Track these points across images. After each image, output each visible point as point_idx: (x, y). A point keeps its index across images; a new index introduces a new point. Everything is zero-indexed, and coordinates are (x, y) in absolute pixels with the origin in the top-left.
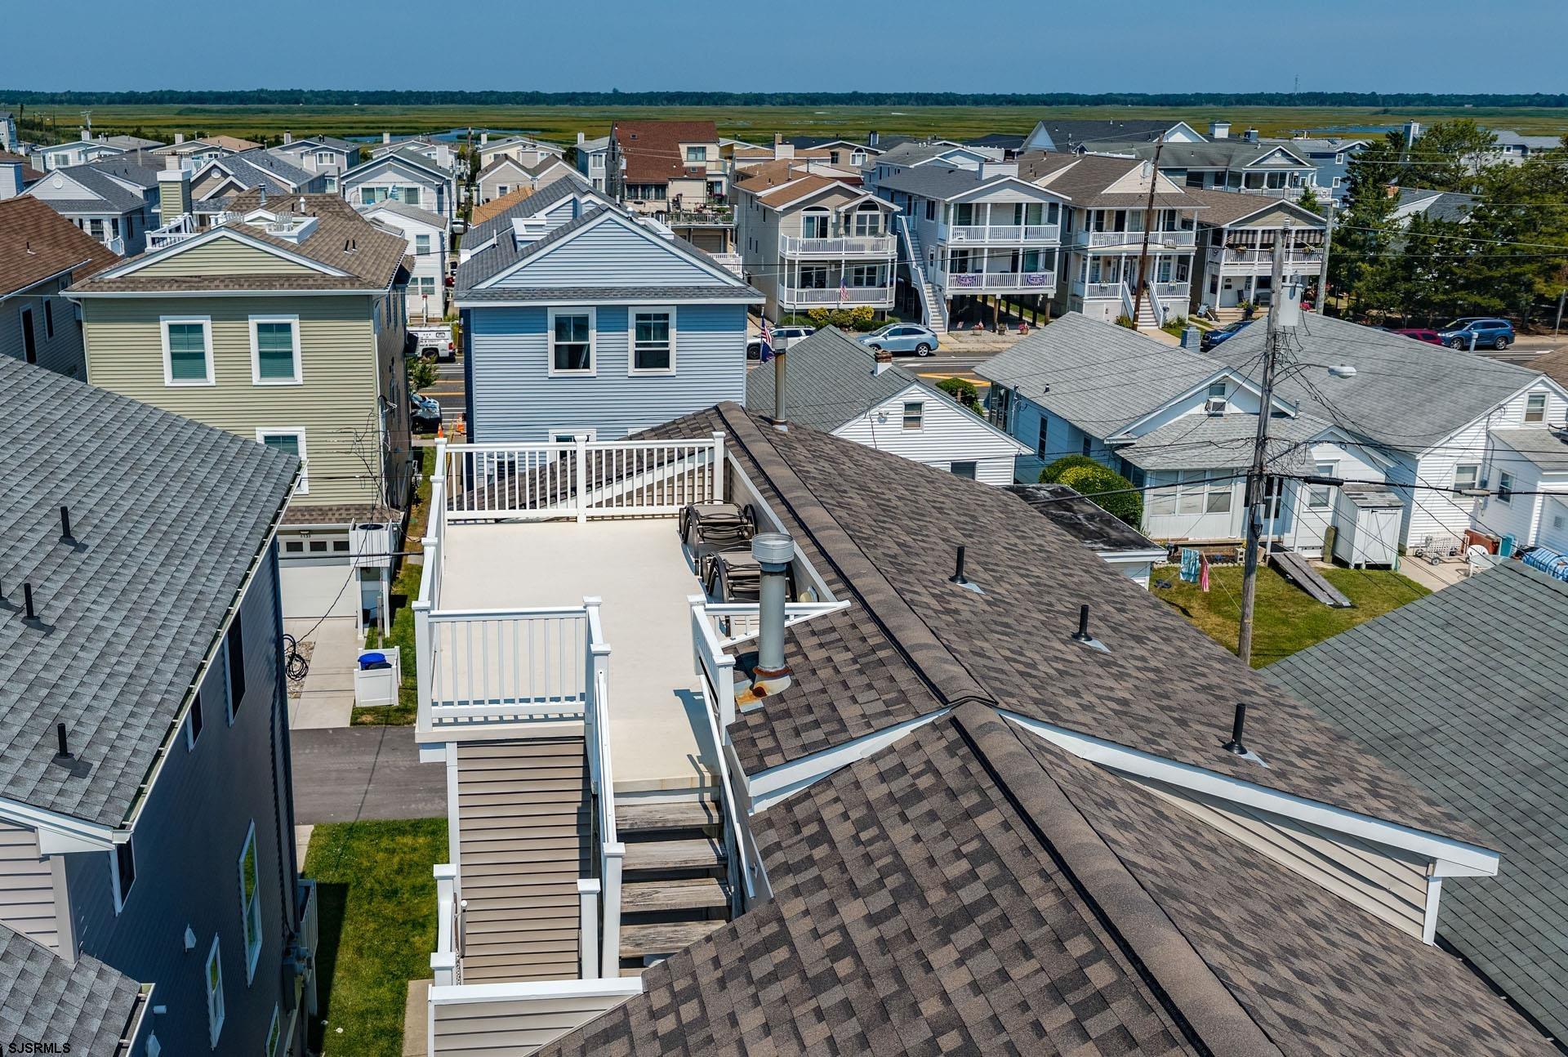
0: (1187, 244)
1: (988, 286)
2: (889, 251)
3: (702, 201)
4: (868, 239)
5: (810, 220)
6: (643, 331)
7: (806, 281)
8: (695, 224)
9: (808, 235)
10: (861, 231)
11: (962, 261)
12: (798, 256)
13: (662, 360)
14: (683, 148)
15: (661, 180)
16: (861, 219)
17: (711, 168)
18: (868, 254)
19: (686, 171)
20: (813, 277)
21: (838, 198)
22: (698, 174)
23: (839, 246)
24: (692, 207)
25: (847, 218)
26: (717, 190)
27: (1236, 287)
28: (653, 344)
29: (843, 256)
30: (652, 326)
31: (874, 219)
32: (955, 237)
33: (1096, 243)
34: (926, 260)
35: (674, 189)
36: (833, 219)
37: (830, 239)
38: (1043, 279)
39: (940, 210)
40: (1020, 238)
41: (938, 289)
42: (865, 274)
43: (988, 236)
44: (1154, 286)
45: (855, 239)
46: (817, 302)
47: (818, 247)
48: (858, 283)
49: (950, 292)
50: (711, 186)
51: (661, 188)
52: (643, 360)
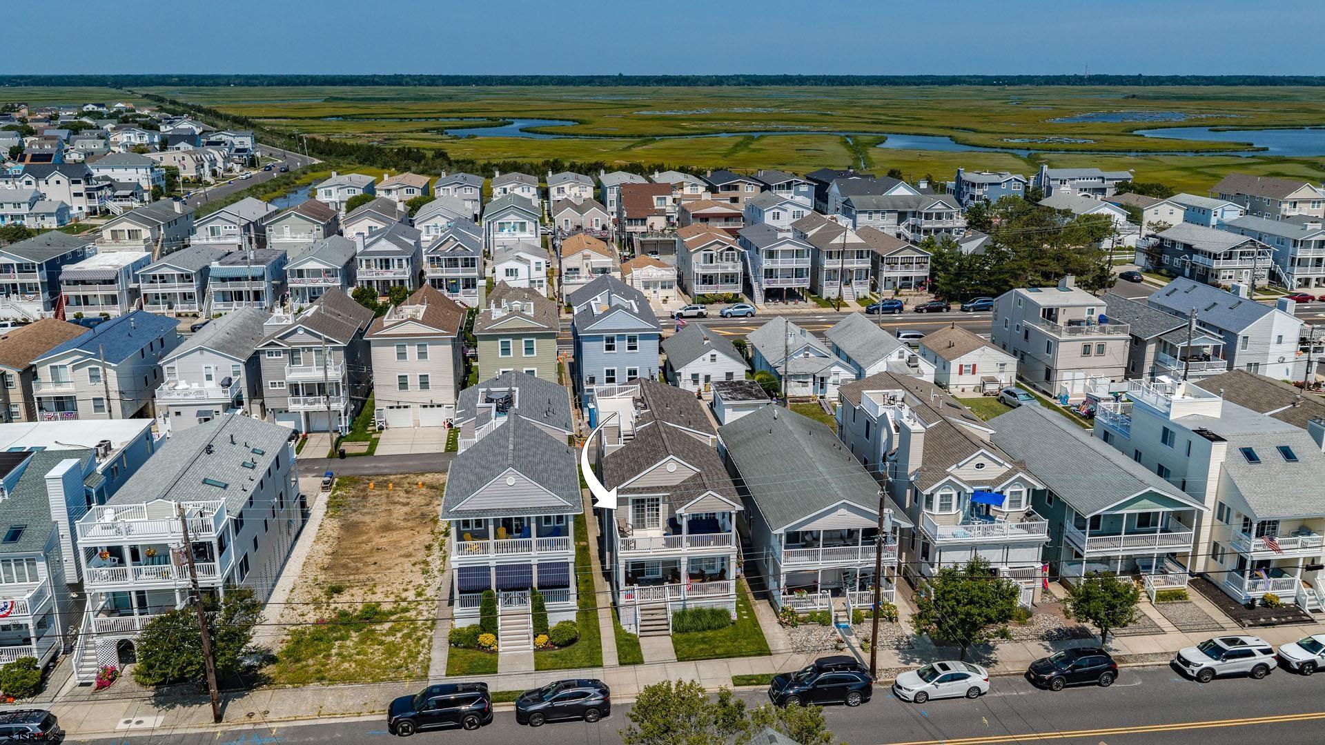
0: (866, 264)
1: (780, 283)
2: (739, 269)
3: (664, 226)
4: (730, 263)
5: (705, 255)
6: (630, 340)
7: (704, 282)
8: (660, 238)
9: (705, 262)
10: (727, 260)
11: (770, 273)
12: (701, 271)
13: (635, 348)
14: (655, 198)
15: (644, 217)
16: (727, 255)
17: (669, 209)
18: (730, 270)
19: (656, 211)
20: (707, 280)
21: (717, 246)
22: (661, 213)
23: (717, 267)
24: (659, 229)
25: (721, 254)
26: (672, 220)
27: (892, 280)
28: (632, 344)
29: (720, 271)
30: (632, 339)
31: (733, 255)
32: (766, 264)
33: (828, 264)
34: (756, 271)
35: (650, 220)
36: (715, 255)
37: (714, 264)
38: (804, 281)
39: (760, 252)
40: (794, 264)
41: (760, 285)
42: (729, 278)
43: (779, 264)
44: (854, 282)
45: (725, 264)
46: (709, 290)
47: (708, 268)
48: (727, 281)
49: (765, 287)
50: (668, 218)
51: (644, 220)
52: (630, 348)
